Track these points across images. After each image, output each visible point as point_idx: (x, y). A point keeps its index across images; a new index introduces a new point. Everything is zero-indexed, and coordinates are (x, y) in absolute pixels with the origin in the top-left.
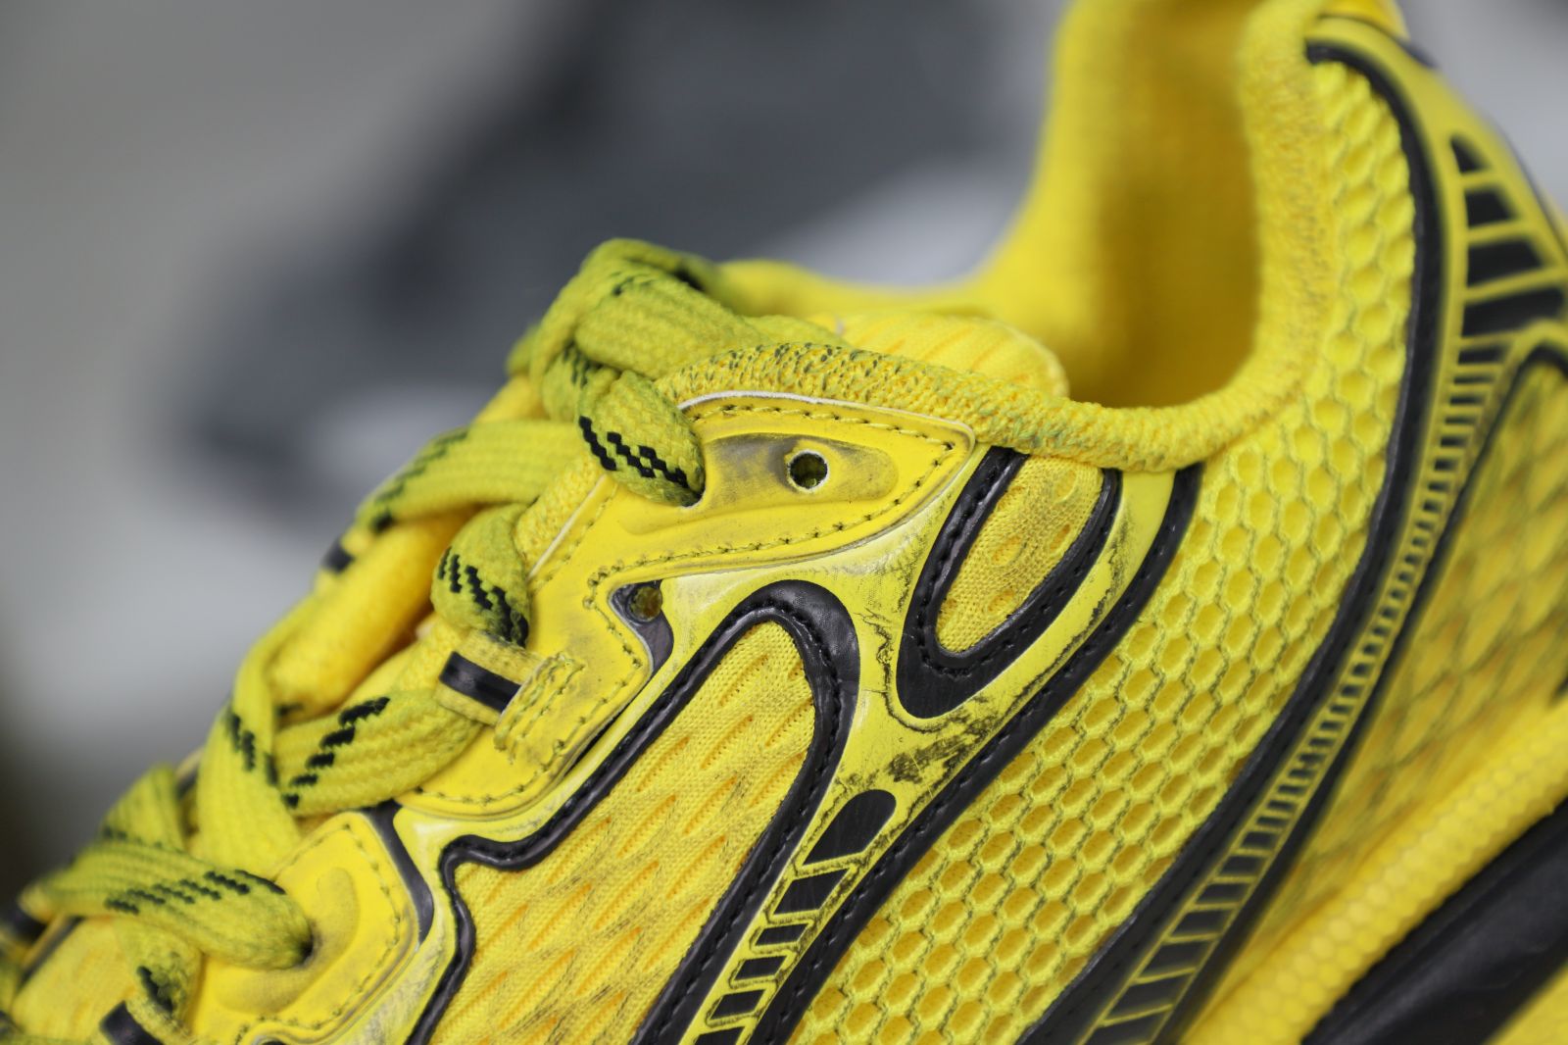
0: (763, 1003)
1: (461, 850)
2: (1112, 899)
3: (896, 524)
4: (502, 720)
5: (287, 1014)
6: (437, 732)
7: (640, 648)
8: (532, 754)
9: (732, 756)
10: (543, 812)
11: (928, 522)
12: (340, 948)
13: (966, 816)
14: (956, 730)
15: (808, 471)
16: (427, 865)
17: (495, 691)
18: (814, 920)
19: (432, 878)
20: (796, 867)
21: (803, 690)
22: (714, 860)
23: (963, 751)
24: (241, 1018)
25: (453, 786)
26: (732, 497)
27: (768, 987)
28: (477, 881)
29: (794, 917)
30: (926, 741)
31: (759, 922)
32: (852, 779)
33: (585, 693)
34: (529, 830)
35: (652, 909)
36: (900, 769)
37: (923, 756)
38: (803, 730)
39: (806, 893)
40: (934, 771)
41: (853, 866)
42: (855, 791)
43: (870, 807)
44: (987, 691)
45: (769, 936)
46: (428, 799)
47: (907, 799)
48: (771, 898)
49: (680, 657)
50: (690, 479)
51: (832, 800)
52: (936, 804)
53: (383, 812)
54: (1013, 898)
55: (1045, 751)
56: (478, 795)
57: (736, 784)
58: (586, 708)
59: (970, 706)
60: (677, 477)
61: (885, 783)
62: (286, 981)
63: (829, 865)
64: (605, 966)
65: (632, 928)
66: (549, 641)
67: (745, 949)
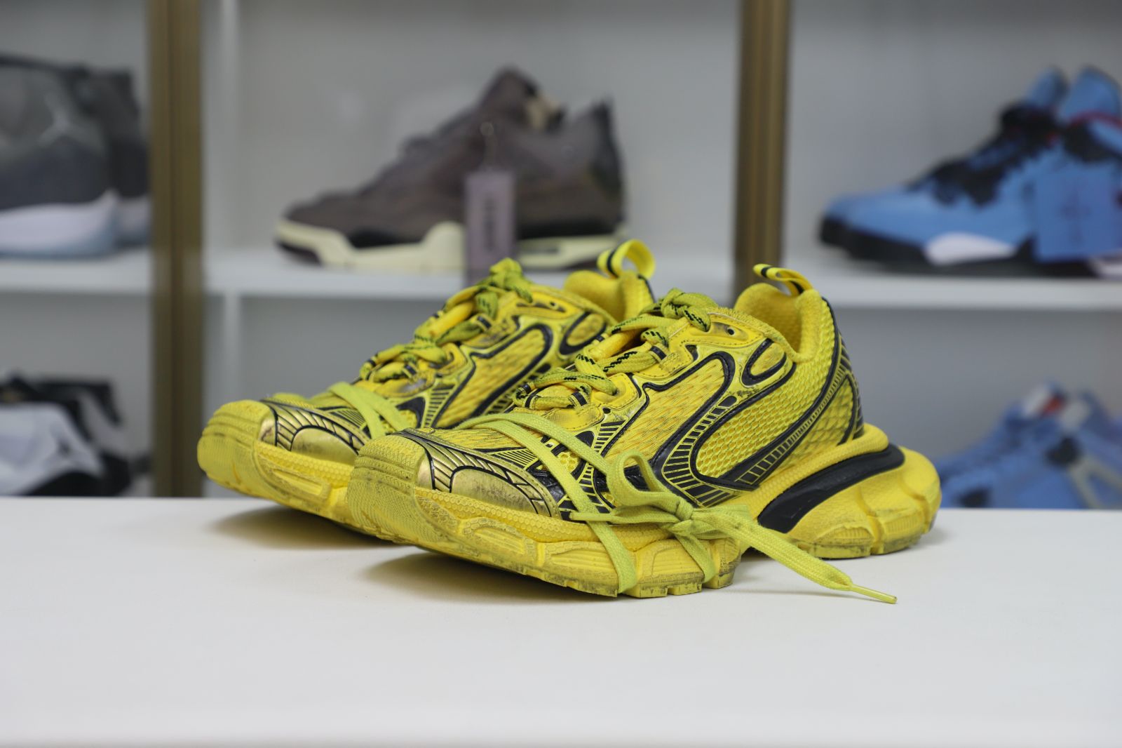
0: (706, 429)
1: (646, 385)
2: (765, 440)
3: (747, 346)
4: (661, 362)
5: (610, 404)
6: (648, 360)
7: (692, 358)
8: (667, 369)
9: (707, 382)
10: (667, 381)
11: (754, 348)
12: (623, 395)
13: (748, 409)
14: (751, 390)
15: (731, 332)
16: (640, 386)
17: (662, 355)
18: (719, 416)
19: (641, 389)
20: (716, 405)
21: (722, 373)
22: (701, 400)
23: (751, 394)
24: (600, 402)
25: (647, 373)
26: (715, 332)
27: (707, 426)
28: (650, 392)
29: (715, 415)
30: (745, 390)
31: (708, 413)
32: (730, 392)
33: (680, 360)
34: (664, 384)
35: (687, 405)
36: (740, 393)
37: (744, 392)
38: (722, 381)
39: (717, 411)
40: (745, 396)
41: (727, 409)
42: (730, 395)
43: (731, 399)
44: (758, 384)
45: (709, 417)
46: (640, 374)
47: (739, 400)
48: (711, 410)
49: (699, 359)
50: (707, 327)
51: (725, 395)
52: (744, 403)
53: (630, 375)
54: (750, 431)
55: (765, 402)
56: (653, 375)
57: (706, 387)
58: (680, 363)
59: (754, 386)
60: (705, 325)
61: (736, 395)
62: (611, 397)
63: (722, 407)
64: (675, 412)
65: (682, 408)
66: (672, 349)
67: (704, 418)
